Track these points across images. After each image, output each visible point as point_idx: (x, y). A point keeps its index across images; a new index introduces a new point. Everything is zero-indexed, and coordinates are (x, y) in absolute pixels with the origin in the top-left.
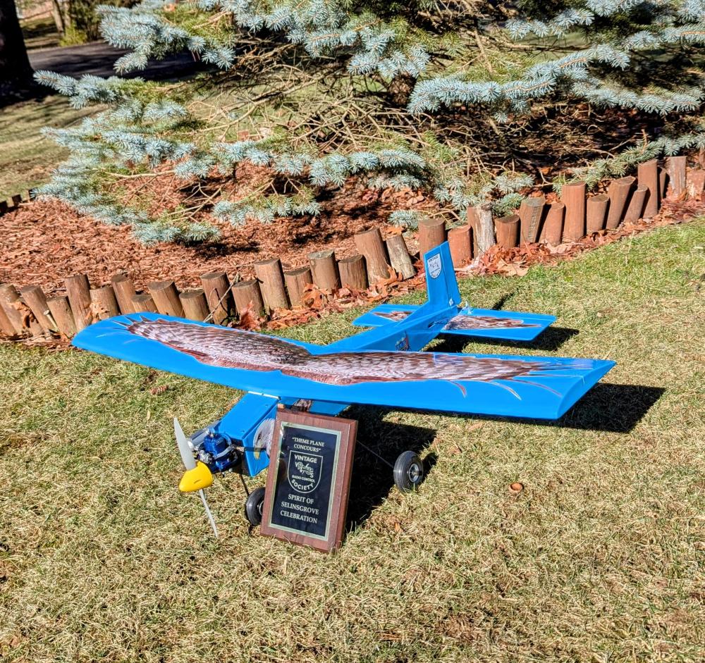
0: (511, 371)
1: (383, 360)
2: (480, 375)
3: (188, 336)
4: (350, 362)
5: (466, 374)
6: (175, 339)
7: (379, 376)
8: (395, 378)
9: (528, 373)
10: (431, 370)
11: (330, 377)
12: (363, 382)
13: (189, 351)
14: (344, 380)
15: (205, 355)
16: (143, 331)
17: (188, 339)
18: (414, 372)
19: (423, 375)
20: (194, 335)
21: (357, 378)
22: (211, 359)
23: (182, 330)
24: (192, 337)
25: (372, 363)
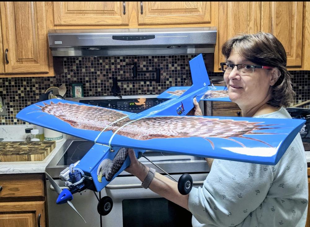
0: (240, 130)
1: (167, 122)
2: (222, 133)
3: (69, 112)
4: (149, 124)
5: (214, 133)
6: (63, 114)
7: (163, 134)
8: (172, 136)
9: (252, 132)
10: (192, 130)
11: (137, 135)
12: (154, 138)
13: (68, 121)
14: (144, 137)
15: (75, 123)
16: (48, 110)
17: (69, 113)
18: (183, 131)
19: (188, 134)
20: (73, 111)
21: (151, 135)
22: (78, 125)
23: (68, 108)
24: (71, 112)
25: (160, 125)
